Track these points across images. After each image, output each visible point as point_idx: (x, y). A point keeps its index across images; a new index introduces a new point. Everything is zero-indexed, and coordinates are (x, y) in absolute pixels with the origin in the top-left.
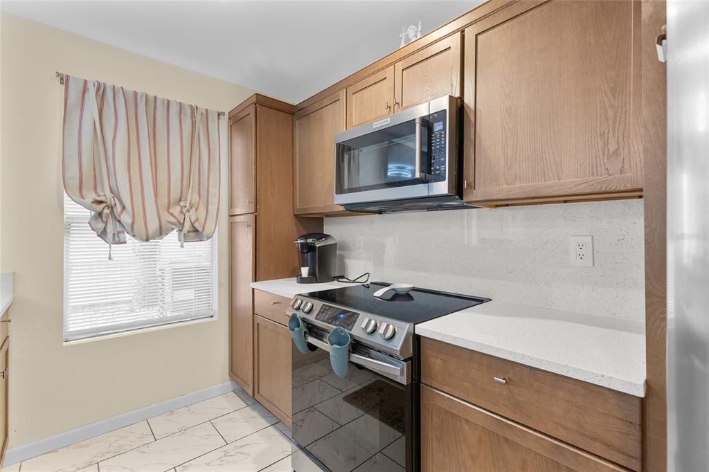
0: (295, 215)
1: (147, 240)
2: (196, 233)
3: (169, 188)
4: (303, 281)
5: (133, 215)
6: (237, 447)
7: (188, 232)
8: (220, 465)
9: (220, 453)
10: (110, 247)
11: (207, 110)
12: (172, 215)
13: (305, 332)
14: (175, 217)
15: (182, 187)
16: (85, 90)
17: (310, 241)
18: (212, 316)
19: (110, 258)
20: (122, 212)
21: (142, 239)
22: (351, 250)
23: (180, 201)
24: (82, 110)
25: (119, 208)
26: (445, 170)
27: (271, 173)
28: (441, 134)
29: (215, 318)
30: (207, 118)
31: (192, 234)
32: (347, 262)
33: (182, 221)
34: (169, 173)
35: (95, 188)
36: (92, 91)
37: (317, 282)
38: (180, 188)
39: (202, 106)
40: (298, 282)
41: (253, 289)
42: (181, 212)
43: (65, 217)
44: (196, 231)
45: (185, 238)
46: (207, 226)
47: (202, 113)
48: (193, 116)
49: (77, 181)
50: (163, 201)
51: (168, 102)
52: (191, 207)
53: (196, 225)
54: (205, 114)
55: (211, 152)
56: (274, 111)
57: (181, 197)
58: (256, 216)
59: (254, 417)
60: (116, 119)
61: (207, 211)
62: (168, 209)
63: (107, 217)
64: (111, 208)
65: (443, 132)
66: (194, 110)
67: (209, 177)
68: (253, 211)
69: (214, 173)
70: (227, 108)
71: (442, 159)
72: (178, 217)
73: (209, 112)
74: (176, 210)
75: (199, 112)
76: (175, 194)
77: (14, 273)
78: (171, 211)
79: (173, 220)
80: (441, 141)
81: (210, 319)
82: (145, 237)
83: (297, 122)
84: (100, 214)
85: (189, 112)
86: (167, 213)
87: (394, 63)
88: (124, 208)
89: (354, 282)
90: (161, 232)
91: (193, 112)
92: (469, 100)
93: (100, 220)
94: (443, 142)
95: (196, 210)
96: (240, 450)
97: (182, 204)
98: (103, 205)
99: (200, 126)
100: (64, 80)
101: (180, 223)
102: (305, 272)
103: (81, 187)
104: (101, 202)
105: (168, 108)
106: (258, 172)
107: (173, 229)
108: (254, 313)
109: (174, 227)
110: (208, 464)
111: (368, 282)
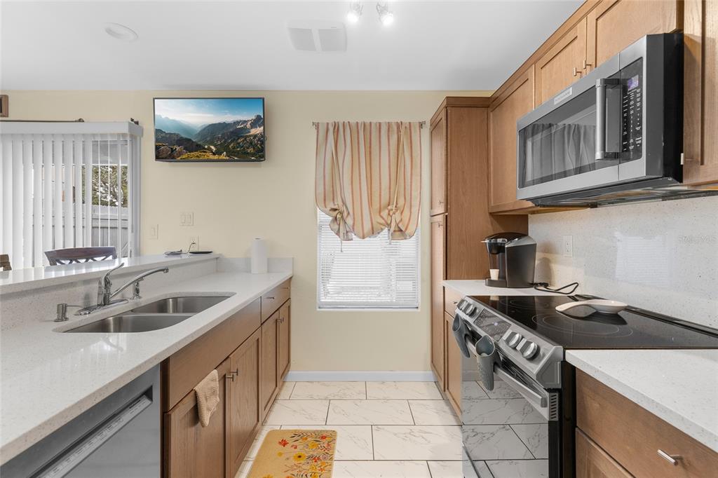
0: (490, 213)
1: (364, 238)
2: (400, 232)
3: (380, 195)
4: (492, 283)
5: (354, 218)
6: (421, 431)
7: (395, 231)
8: (404, 439)
9: (406, 429)
10: (342, 243)
11: (410, 123)
12: (382, 217)
13: (466, 335)
14: (383, 219)
15: (390, 194)
16: (327, 130)
17: (500, 240)
18: (417, 308)
19: (341, 251)
20: (347, 216)
21: (360, 238)
22: (557, 253)
23: (389, 205)
24: (326, 145)
25: (345, 214)
26: (641, 144)
27: (463, 172)
28: (636, 93)
29: (419, 310)
30: (410, 130)
31: (398, 233)
32: (553, 268)
33: (389, 222)
34: (380, 183)
35: (333, 200)
36: (331, 129)
37: (506, 287)
38: (388, 195)
39: (406, 120)
40: (486, 285)
41: (444, 288)
42: (389, 214)
43: (318, 221)
44: (401, 230)
45: (393, 237)
46: (409, 227)
47: (406, 127)
48: (399, 131)
49: (323, 196)
50: (376, 206)
51: (380, 124)
52: (397, 210)
53: (400, 225)
54: (408, 127)
55: (414, 160)
56: (466, 109)
57: (389, 203)
58: (446, 216)
59: (444, 412)
60: (345, 147)
61: (411, 212)
62: (380, 212)
63: (340, 221)
64: (341, 213)
65: (638, 91)
66: (399, 125)
67: (411, 182)
68: (443, 212)
69: (416, 179)
70: (427, 117)
71: (638, 129)
72: (386, 219)
73: (412, 124)
74: (385, 213)
75: (403, 127)
76: (385, 200)
77: (293, 258)
78: (382, 214)
79: (383, 221)
80: (636, 102)
81: (416, 310)
82: (361, 235)
83: (491, 114)
84: (336, 218)
85: (395, 128)
86: (379, 217)
87: (586, 15)
88: (349, 213)
89: (557, 291)
90: (374, 232)
91: (398, 128)
92: (692, 29)
93: (336, 223)
94: (638, 104)
95: (402, 213)
96: (424, 435)
97: (389, 207)
98: (337, 211)
99: (404, 140)
100: (317, 126)
101: (387, 224)
102: (494, 274)
103: (325, 200)
104: (335, 210)
105: (380, 128)
106: (449, 172)
107: (382, 229)
108: (444, 310)
109: (383, 227)
110: (395, 434)
111: (573, 294)
